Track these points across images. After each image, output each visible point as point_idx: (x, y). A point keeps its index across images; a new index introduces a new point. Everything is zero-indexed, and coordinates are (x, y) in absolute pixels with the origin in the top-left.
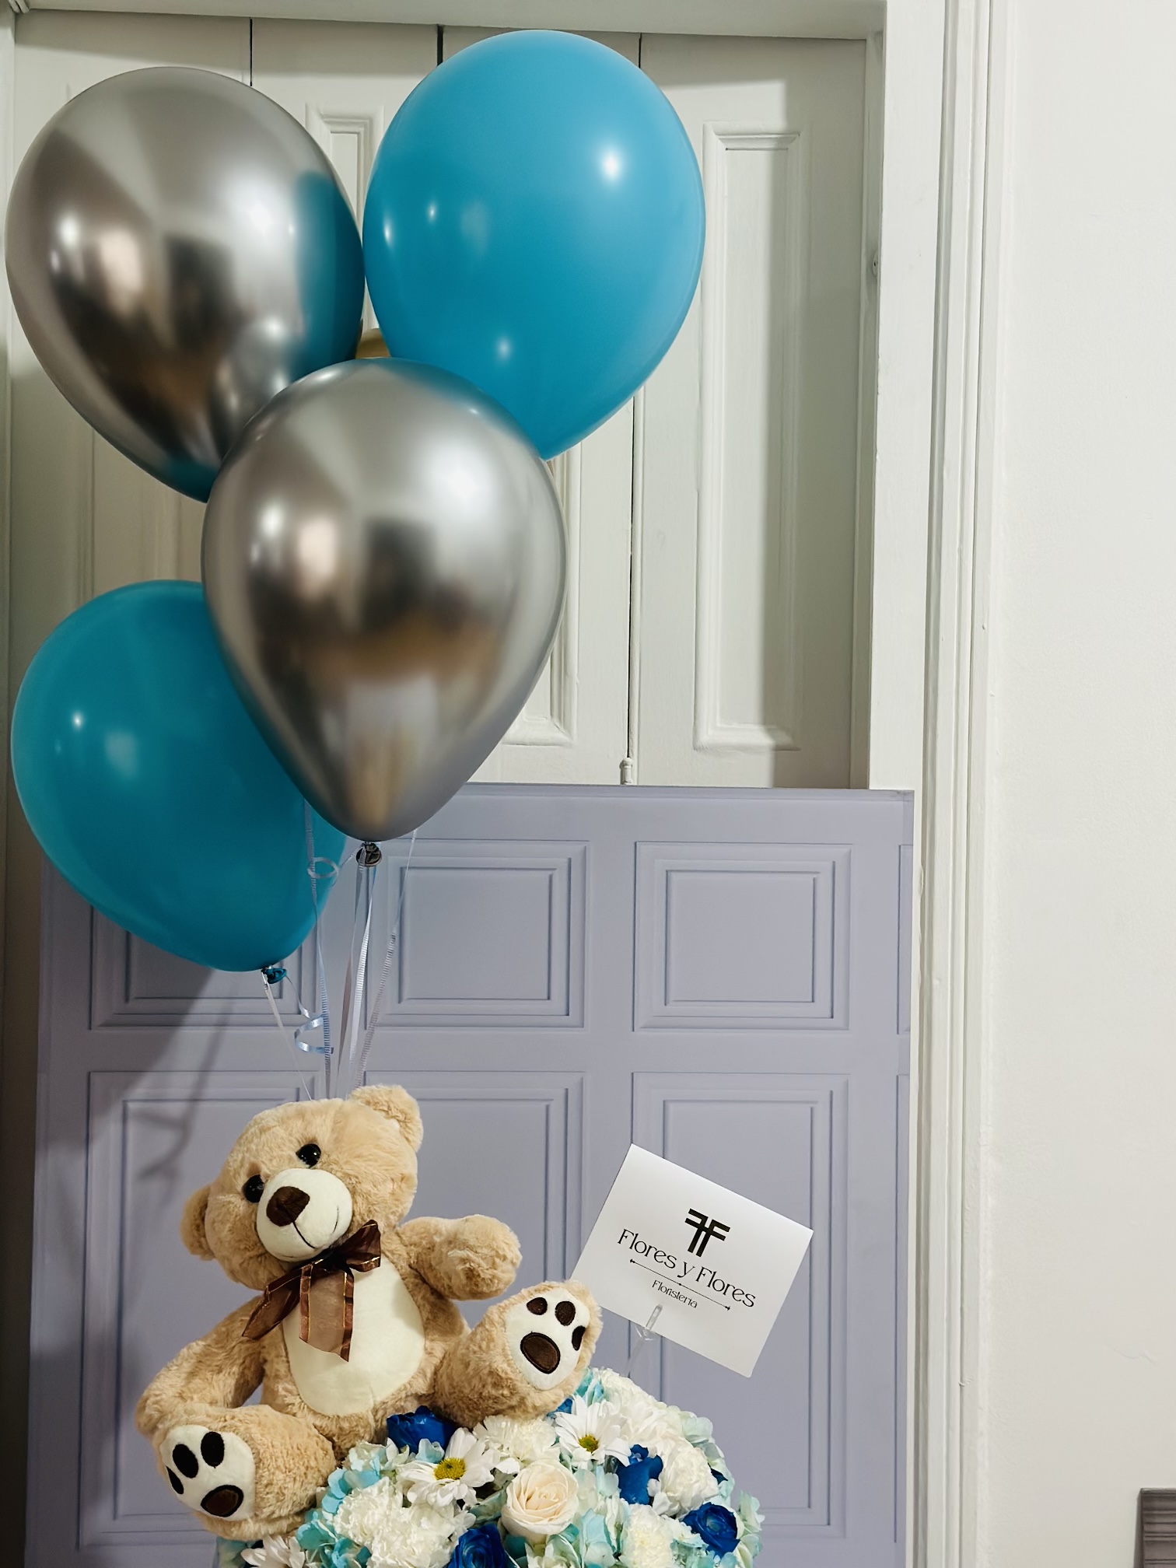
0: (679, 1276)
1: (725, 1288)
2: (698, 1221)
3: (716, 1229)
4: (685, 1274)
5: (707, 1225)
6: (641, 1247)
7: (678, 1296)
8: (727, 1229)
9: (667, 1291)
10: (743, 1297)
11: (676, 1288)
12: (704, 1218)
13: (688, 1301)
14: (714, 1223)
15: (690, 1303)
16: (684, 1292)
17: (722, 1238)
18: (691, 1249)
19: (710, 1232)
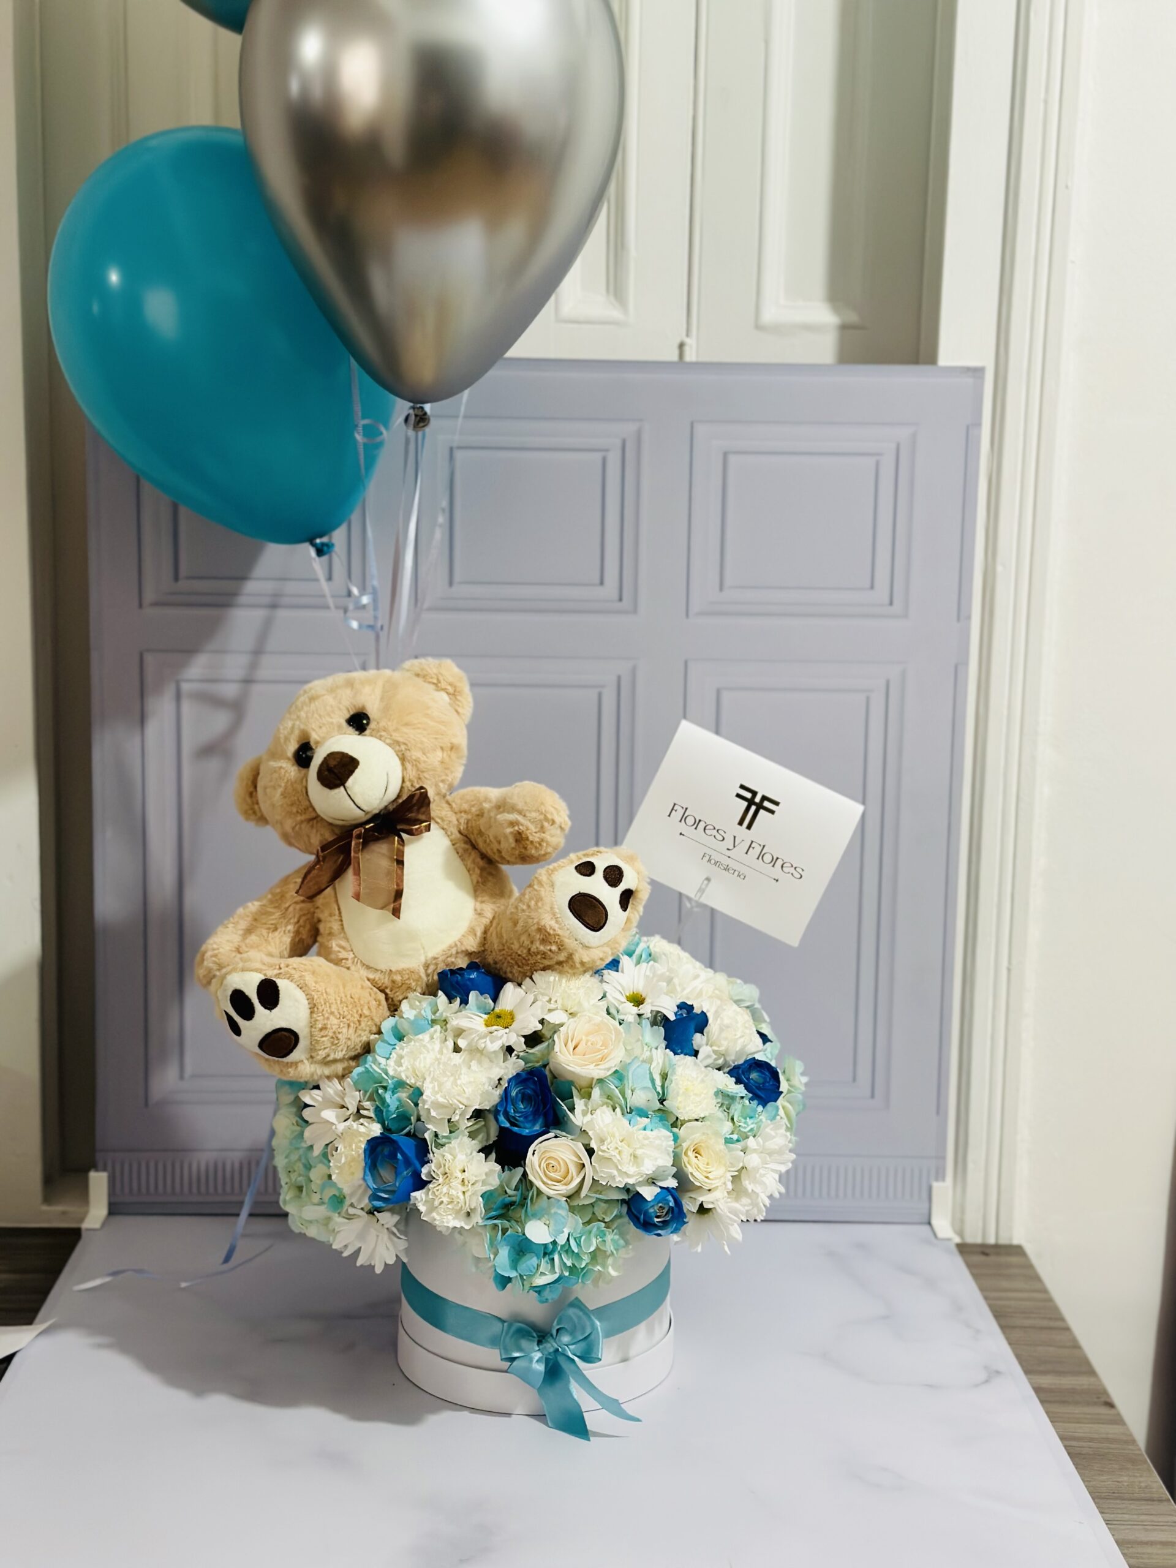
0: (728, 849)
1: (774, 861)
2: (749, 795)
3: (766, 804)
4: (734, 847)
5: (757, 799)
6: (690, 821)
7: (727, 869)
8: (777, 804)
9: (716, 863)
10: (792, 870)
11: (725, 861)
12: (754, 793)
13: (736, 873)
14: (764, 798)
15: (739, 876)
16: (732, 864)
17: (772, 812)
18: (741, 823)
19: (760, 806)
